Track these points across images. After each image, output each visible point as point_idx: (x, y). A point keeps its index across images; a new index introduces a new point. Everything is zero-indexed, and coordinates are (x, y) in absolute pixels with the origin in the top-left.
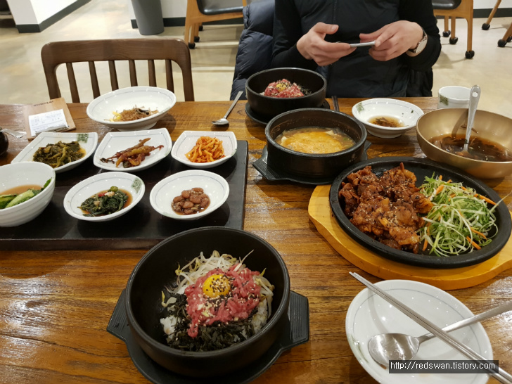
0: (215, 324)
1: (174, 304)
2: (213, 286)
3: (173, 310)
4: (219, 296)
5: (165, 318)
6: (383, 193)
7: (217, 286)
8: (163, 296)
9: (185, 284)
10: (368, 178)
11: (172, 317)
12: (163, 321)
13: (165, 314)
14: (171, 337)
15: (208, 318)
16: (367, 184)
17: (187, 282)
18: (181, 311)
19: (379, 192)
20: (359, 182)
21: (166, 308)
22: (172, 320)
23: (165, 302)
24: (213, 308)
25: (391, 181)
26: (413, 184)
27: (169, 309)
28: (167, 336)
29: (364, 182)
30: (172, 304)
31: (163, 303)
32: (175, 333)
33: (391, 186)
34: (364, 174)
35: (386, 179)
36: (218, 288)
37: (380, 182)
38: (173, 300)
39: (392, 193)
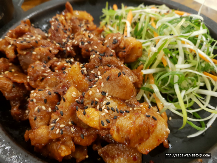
6: (61, 54)
10: (27, 38)
16: (29, 48)
19: (56, 55)
20: (16, 52)
25: (65, 30)
26: (91, 25)
29: (24, 48)
33: (69, 37)
34: (20, 34)
35: (57, 30)
37: (51, 38)
39: (76, 48)
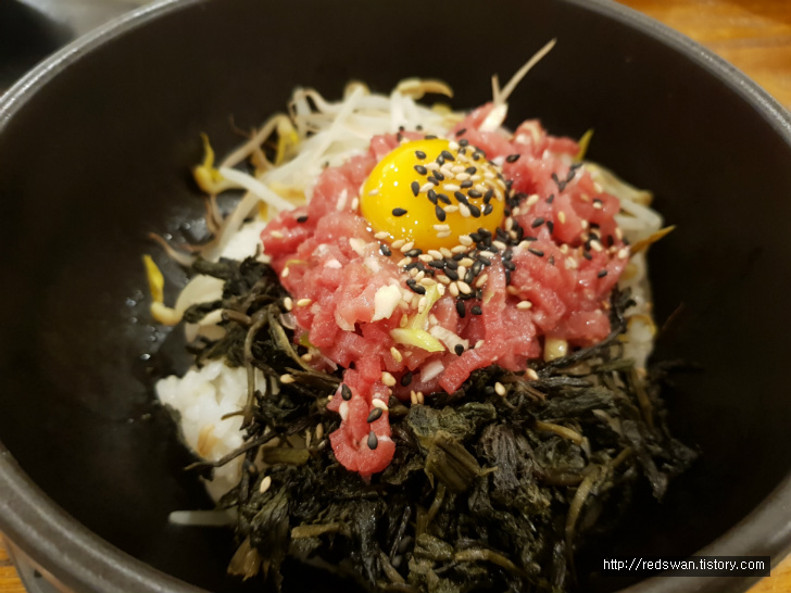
0: (478, 385)
1: (216, 306)
2: (426, 186)
3: (217, 335)
4: (466, 239)
5: (180, 375)
7: (450, 188)
8: (157, 279)
9: (248, 220)
11: (215, 368)
12: (169, 391)
13: (177, 356)
14: (229, 475)
15: (431, 358)
17: (261, 207)
18: (264, 333)
21: (178, 329)
22: (216, 382)
23: (170, 303)
24: (449, 304)
27: (191, 331)
28: (207, 470)
30: (205, 309)
31: (158, 309)
32: (250, 452)
36: (460, 198)
38: (207, 289)
